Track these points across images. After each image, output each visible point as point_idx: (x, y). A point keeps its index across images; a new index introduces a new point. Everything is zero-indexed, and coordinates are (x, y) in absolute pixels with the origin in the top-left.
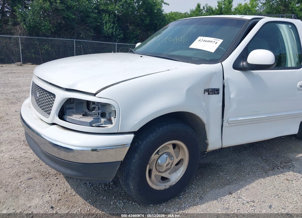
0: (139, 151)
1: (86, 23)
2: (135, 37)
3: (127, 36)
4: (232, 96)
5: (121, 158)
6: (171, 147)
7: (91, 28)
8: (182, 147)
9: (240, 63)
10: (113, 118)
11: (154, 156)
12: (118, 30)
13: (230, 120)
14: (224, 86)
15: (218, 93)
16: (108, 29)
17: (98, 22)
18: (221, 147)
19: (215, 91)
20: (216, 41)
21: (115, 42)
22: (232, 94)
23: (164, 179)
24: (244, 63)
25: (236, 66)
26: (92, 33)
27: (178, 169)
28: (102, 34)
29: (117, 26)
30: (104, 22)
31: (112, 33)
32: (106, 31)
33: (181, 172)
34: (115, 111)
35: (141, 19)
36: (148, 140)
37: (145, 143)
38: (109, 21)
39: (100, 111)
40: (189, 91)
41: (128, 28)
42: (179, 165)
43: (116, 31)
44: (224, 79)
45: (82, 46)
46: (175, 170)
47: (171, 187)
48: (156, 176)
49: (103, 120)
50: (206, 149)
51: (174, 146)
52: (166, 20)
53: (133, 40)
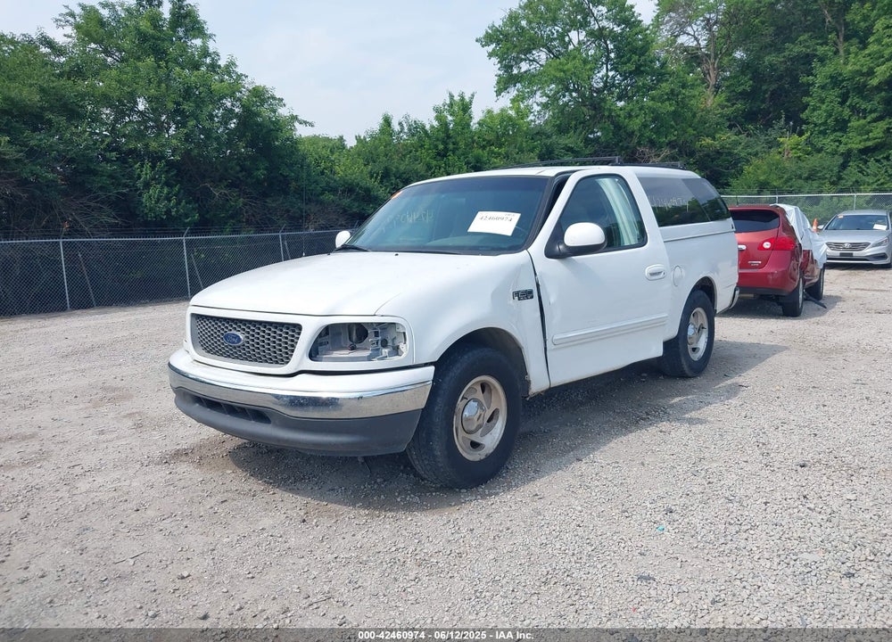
0: (441, 392)
1: (89, 191)
2: (232, 217)
3: (208, 216)
4: (552, 300)
5: (421, 403)
6: (479, 388)
7: (103, 203)
8: (495, 387)
9: (555, 247)
10: (402, 346)
11: (460, 404)
12: (183, 203)
13: (556, 337)
14: (538, 285)
15: (532, 297)
16: (156, 203)
17: (126, 186)
18: (548, 387)
19: (527, 295)
20: (510, 218)
21: (181, 234)
22: (551, 297)
23: (475, 445)
24: (561, 247)
25: (550, 253)
26: (108, 217)
27: (492, 427)
28: (138, 216)
29: (179, 192)
30: (139, 184)
31: (168, 212)
32: (150, 207)
33: (499, 431)
34: (404, 333)
35: (243, 169)
36: (451, 374)
37: (447, 379)
38: (154, 179)
39: (380, 338)
40: (495, 295)
41: (208, 194)
42: (494, 421)
43: (179, 203)
44: (535, 274)
45: (80, 256)
46: (488, 430)
47: (488, 457)
48: (463, 437)
49: (385, 351)
50: (528, 392)
51: (484, 386)
52: (309, 166)
53: (226, 223)
